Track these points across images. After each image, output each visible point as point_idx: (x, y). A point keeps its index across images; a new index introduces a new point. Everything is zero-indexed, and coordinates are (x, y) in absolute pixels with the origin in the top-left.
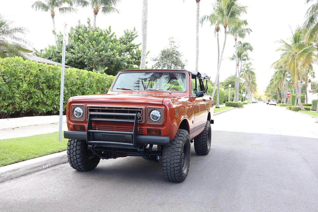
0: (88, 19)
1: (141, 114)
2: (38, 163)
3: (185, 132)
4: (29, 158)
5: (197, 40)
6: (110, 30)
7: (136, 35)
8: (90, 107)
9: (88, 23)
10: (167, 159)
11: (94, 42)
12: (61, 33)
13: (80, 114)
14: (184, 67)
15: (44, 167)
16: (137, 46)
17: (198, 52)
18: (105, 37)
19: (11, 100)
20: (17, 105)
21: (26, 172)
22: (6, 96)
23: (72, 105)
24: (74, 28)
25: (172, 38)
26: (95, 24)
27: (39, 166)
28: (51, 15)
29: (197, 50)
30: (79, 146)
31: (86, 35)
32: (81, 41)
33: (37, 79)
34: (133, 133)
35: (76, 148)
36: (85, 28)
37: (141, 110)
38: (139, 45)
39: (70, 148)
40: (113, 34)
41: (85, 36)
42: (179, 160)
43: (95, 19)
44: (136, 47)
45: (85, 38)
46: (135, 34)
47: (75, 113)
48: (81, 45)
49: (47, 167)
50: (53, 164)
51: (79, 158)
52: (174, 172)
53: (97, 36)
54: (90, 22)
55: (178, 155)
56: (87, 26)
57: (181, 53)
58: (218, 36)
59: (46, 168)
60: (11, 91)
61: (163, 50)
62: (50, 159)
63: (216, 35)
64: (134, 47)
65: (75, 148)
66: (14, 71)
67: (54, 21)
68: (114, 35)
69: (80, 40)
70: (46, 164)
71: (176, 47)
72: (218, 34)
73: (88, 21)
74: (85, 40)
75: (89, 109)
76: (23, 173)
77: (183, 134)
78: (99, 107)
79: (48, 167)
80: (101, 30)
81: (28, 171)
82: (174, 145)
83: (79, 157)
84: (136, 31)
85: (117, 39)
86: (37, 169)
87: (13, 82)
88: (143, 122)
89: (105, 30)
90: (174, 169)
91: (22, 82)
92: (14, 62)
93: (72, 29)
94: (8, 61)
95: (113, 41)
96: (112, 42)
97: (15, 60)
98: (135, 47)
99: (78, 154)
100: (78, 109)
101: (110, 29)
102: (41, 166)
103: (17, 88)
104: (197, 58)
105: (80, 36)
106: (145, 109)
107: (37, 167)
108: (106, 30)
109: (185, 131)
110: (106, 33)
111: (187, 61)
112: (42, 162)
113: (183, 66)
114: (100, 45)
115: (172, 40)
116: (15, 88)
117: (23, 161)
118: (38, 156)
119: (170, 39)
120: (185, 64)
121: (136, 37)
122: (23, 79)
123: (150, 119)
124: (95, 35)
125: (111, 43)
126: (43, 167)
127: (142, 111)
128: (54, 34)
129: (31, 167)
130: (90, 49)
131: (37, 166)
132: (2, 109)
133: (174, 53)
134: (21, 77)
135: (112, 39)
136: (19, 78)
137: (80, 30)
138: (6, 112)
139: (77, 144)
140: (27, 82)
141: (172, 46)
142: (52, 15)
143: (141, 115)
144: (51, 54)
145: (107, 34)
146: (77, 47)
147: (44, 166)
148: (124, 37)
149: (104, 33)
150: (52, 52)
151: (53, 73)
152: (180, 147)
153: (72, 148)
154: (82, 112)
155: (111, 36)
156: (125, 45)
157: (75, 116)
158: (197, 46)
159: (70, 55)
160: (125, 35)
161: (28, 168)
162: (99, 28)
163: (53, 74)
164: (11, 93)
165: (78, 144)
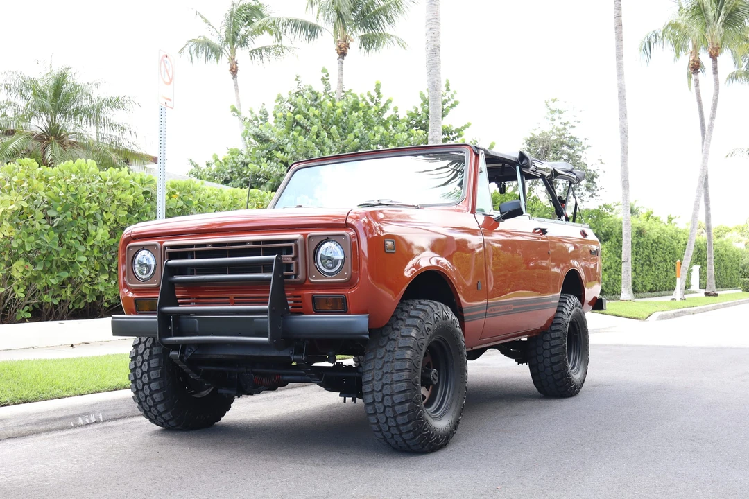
0: (324, 70)
1: (293, 255)
2: (62, 409)
3: (432, 305)
4: (43, 396)
5: (622, 96)
6: (379, 93)
7: (452, 102)
8: (172, 247)
9: (324, 80)
10: (374, 382)
11: (334, 127)
12: (252, 112)
13: (149, 267)
14: (595, 180)
15: (81, 421)
16: (458, 131)
17: (624, 131)
18: (365, 113)
19: (69, 272)
20: (86, 285)
21: (23, 430)
22: (51, 262)
23: (128, 245)
24: (286, 96)
25: (554, 100)
26: (340, 81)
27: (67, 417)
28: (229, 69)
29: (621, 126)
30: (158, 359)
31: (313, 112)
32: (304, 130)
33: (137, 215)
34: (266, 307)
35: (149, 364)
36: (313, 93)
37: (293, 244)
38: (464, 128)
39: (135, 364)
40: (386, 104)
41: (311, 114)
42: (405, 384)
43: (341, 69)
44: (454, 135)
45: (312, 119)
46: (449, 100)
47: (137, 266)
48: (301, 138)
49: (90, 420)
50: (112, 414)
51: (157, 391)
52: (395, 420)
53: (344, 113)
54: (327, 79)
55: (402, 370)
56: (319, 88)
57: (584, 141)
58: (697, 85)
59: (88, 424)
60: (65, 247)
61: (529, 136)
62: (101, 403)
63: (693, 83)
64: (451, 136)
65: (146, 363)
66: (72, 195)
67: (236, 85)
68: (391, 106)
69: (299, 128)
70: (88, 414)
71: (567, 127)
72: (696, 80)
73: (324, 75)
74: (312, 124)
75: (169, 253)
76: (16, 430)
77: (424, 311)
78: (191, 246)
79: (94, 420)
80: (355, 96)
81: (30, 428)
82: (392, 342)
83: (157, 388)
84: (451, 92)
85: (401, 118)
86: (58, 424)
87: (71, 224)
88: (301, 277)
89: (365, 95)
90: (394, 411)
91: (96, 224)
92: (72, 172)
93: (279, 99)
94: (59, 173)
95: (387, 122)
96: (385, 124)
97: (75, 168)
98: (452, 134)
99: (155, 380)
100: (145, 257)
101: (378, 91)
102: (74, 417)
103: (81, 239)
104: (625, 150)
105: (297, 117)
106: (304, 242)
107: (60, 419)
108: (369, 95)
109: (436, 305)
110: (369, 101)
111: (601, 163)
112: (75, 408)
113: (592, 178)
114: (351, 136)
115: (554, 106)
116: (76, 238)
117: (25, 403)
118: (71, 393)
119: (549, 104)
120: (598, 173)
121: (453, 106)
122: (99, 217)
123: (317, 268)
124: (339, 111)
125: (382, 129)
126: (77, 420)
127: (296, 246)
128: (234, 115)
129: (40, 418)
130: (325, 148)
131: (60, 416)
132: (46, 296)
133: (562, 144)
134: (92, 212)
135: (385, 117)
136: (87, 214)
137: (300, 100)
138: (56, 303)
139: (151, 352)
140: (109, 223)
141: (557, 124)
142: (231, 70)
143: (293, 259)
144: (229, 171)
145: (371, 104)
146: (289, 145)
147: (82, 417)
148: (420, 111)
149: (362, 104)
150: (230, 165)
151: (182, 200)
152: (409, 347)
153: (139, 365)
154: (153, 263)
155: (383, 110)
156: (421, 132)
157: (138, 273)
158: (623, 116)
159: (275, 169)
160: (422, 105)
161: (34, 419)
162: (350, 90)
163: (181, 203)
164: (66, 253)
165: (154, 353)
